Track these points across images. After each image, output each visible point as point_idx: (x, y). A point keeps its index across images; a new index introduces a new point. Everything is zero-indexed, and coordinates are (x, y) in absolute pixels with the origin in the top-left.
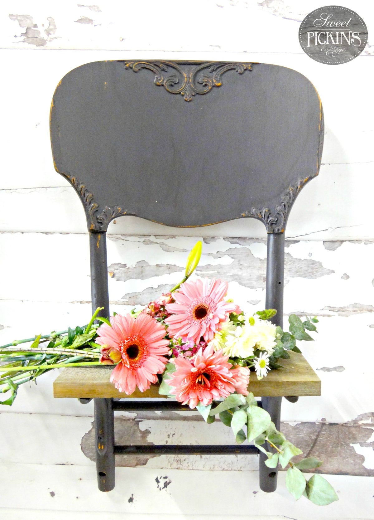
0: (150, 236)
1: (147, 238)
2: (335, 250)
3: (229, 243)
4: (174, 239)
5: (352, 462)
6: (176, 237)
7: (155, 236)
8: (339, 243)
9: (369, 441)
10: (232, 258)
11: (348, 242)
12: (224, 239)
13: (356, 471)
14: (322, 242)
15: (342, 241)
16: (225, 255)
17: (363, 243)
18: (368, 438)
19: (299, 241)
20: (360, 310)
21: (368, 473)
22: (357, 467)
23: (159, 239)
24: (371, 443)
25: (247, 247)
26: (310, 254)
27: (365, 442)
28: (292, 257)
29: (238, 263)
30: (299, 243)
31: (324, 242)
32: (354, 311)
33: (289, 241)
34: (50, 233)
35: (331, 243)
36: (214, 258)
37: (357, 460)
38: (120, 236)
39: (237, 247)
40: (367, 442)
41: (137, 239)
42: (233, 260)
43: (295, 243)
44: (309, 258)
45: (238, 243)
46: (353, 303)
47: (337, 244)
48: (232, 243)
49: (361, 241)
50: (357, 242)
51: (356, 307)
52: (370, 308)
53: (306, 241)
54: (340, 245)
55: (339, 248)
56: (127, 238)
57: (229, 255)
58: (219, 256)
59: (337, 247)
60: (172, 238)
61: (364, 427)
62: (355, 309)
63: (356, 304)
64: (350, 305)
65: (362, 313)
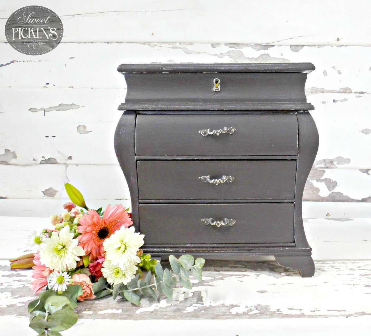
0: (176, 43)
1: (174, 45)
2: (298, 52)
3: (228, 47)
4: (192, 45)
5: (312, 192)
6: (193, 44)
7: (179, 43)
8: (301, 47)
9: (322, 179)
10: (231, 57)
11: (307, 46)
12: (225, 45)
13: (315, 198)
14: (290, 46)
15: (303, 46)
16: (226, 55)
17: (317, 46)
18: (322, 176)
19: (274, 46)
20: (316, 92)
21: (322, 199)
22: (315, 196)
23: (182, 45)
24: (323, 179)
25: (240, 50)
26: (282, 55)
27: (320, 179)
28: (270, 56)
29: (234, 61)
30: (275, 47)
31: (291, 46)
32: (312, 92)
33: (268, 46)
34: (110, 43)
35: (296, 47)
36: (219, 58)
37: (314, 191)
38: (156, 44)
39: (234, 50)
40: (321, 179)
41: (167, 45)
42: (231, 58)
43: (272, 47)
44: (281, 57)
45: (234, 47)
46: (311, 87)
47: (299, 48)
48: (230, 47)
49: (315, 45)
50: (312, 46)
51: (314, 90)
52: (322, 90)
53: (279, 46)
54: (302, 48)
55: (301, 51)
56: (161, 45)
57: (228, 55)
58: (222, 56)
59: (299, 50)
60: (191, 44)
61: (319, 169)
62: (312, 91)
63: (313, 87)
64: (309, 88)
65: (317, 94)
